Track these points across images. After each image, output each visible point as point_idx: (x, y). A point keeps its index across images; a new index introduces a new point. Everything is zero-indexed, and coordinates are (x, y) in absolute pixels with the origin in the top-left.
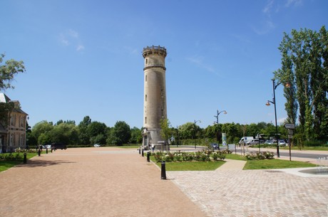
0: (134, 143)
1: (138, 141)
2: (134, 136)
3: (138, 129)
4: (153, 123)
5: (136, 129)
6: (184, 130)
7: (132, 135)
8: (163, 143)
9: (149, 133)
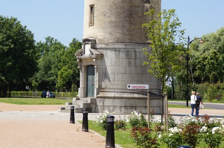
0: (46, 89)
1: (59, 82)
2: (48, 68)
3: (59, 46)
4: (114, 24)
5: (53, 46)
6: (209, 54)
7: (41, 62)
8: (143, 92)
9: (101, 57)
